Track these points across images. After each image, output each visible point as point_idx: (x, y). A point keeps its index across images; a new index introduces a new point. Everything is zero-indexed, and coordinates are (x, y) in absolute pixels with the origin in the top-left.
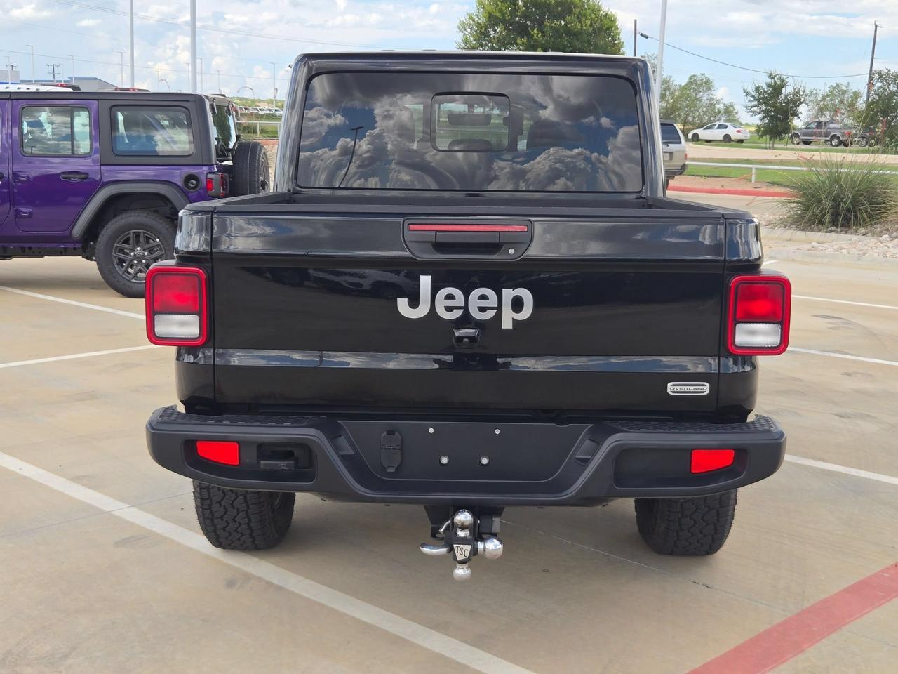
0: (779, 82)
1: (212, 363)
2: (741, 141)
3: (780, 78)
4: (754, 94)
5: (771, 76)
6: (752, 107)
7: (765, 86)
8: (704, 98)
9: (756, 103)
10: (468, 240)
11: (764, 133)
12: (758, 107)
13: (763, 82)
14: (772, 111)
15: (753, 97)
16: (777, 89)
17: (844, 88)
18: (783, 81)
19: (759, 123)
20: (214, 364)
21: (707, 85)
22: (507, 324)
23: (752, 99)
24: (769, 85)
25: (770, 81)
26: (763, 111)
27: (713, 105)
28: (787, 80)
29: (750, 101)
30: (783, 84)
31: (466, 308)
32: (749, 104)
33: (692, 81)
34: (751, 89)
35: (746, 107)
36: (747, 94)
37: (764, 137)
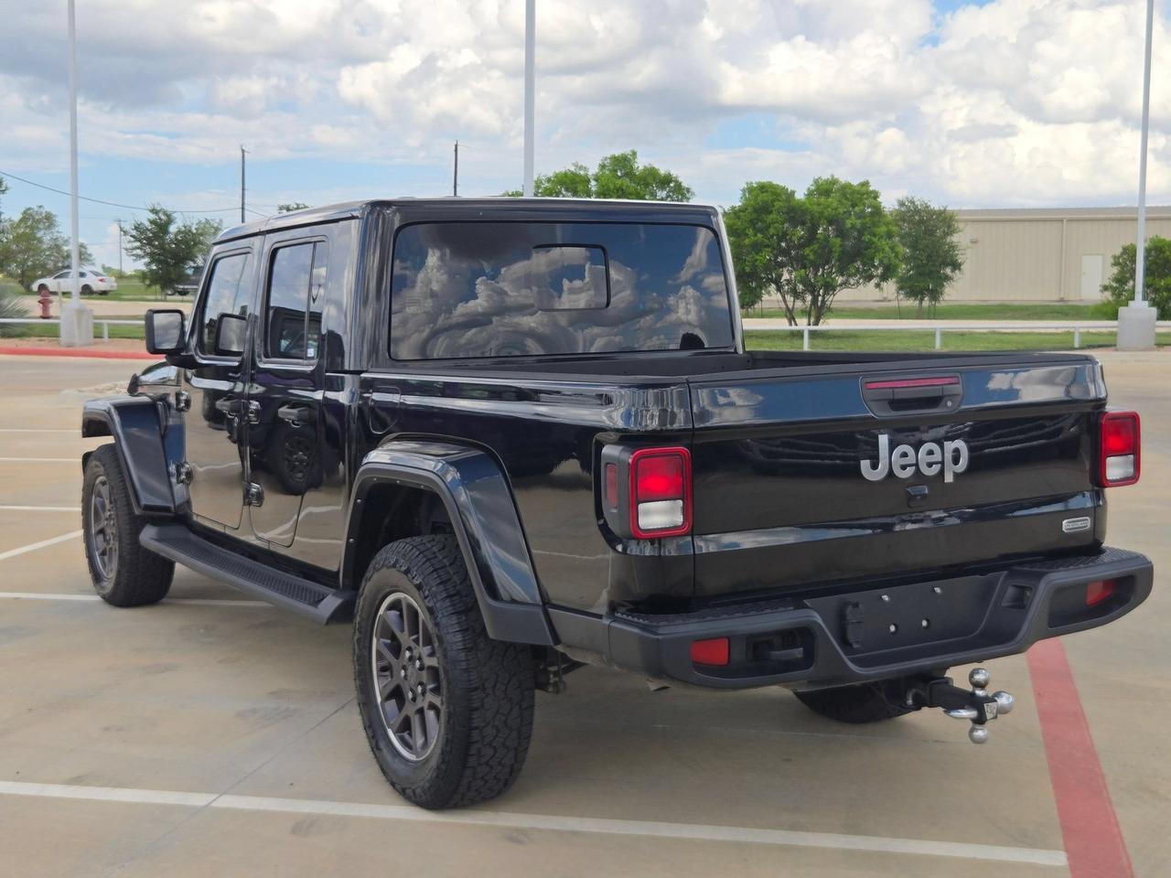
0: (163, 217)
1: (692, 553)
2: (104, 293)
3: (165, 214)
4: (134, 233)
5: (154, 211)
6: (134, 249)
7: (147, 224)
8: (46, 237)
9: (138, 244)
10: (923, 395)
11: (154, 282)
12: (141, 249)
13: (145, 218)
14: (159, 254)
15: (132, 236)
16: (162, 227)
17: (216, 225)
18: (168, 216)
19: (144, 268)
20: (694, 554)
21: (49, 220)
22: (949, 478)
23: (132, 239)
24: (152, 222)
25: (153, 217)
26: (147, 254)
27: (58, 247)
28: (175, 215)
29: (129, 242)
30: (170, 221)
31: (917, 465)
32: (129, 246)
33: (27, 216)
34: (128, 227)
35: (126, 249)
36: (125, 233)
37: (153, 287)
